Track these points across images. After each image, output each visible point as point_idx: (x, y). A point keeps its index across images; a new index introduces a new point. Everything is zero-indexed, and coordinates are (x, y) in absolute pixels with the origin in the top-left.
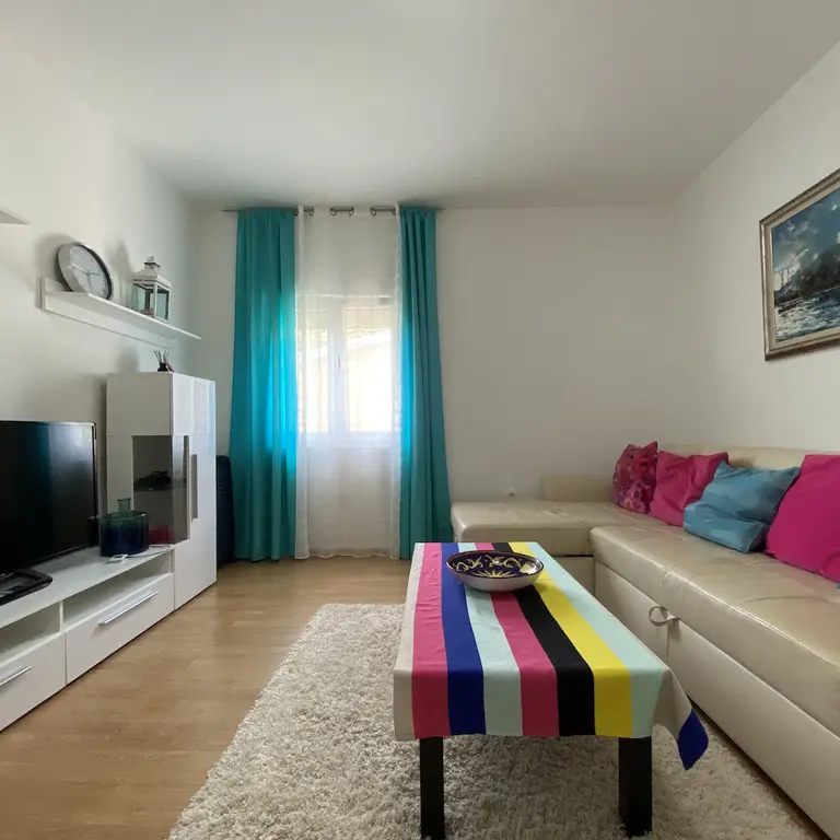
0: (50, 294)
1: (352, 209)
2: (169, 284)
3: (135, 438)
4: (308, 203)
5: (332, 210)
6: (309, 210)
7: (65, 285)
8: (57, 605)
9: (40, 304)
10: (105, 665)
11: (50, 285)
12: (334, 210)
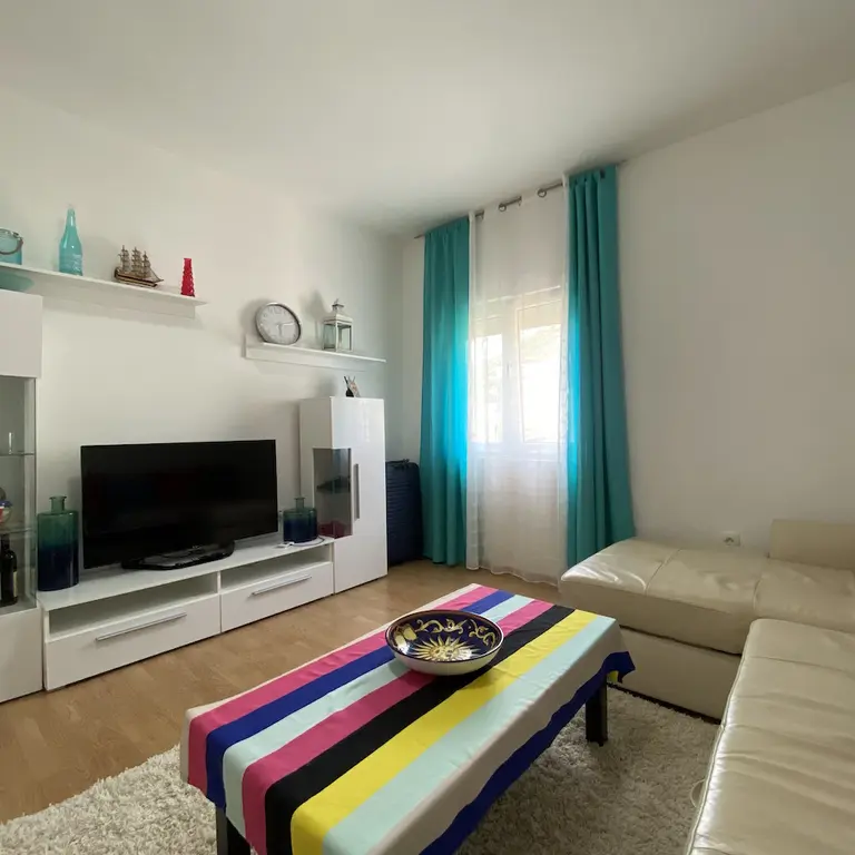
0: (250, 347)
1: (520, 199)
2: (351, 320)
3: (315, 450)
4: (477, 206)
5: (501, 206)
6: (480, 214)
7: (262, 337)
8: (216, 573)
9: (244, 354)
10: (257, 624)
11: (251, 340)
12: (503, 205)
